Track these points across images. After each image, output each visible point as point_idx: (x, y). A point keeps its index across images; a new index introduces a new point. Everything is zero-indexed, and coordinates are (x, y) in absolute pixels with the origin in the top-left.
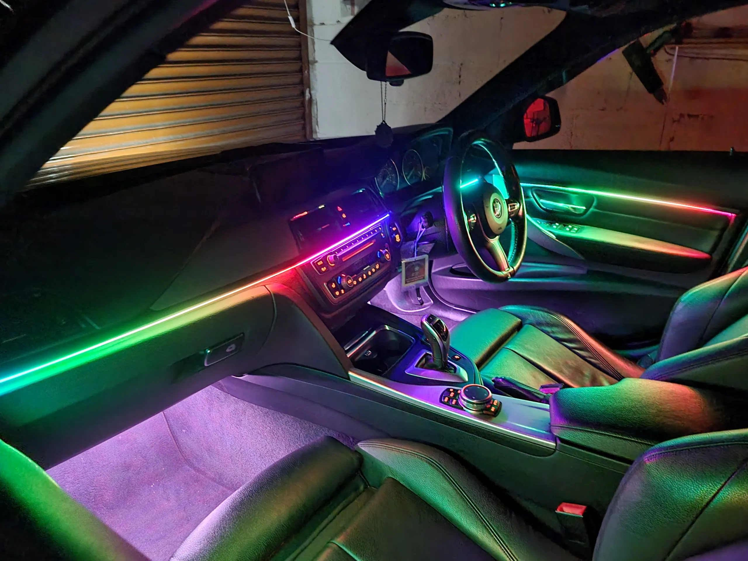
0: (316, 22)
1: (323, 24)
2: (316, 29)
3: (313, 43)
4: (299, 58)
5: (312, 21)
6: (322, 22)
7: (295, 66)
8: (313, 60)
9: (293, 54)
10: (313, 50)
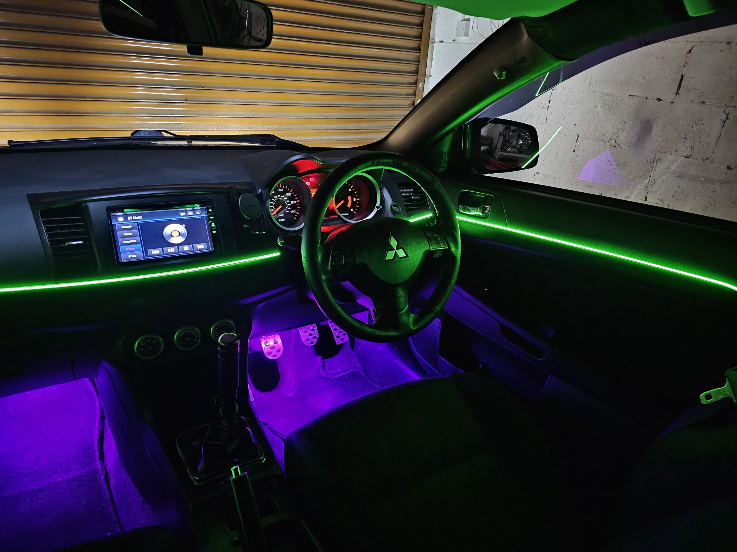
0: (437, 40)
1: (443, 41)
2: (435, 45)
3: (432, 59)
4: (416, 72)
5: (433, 39)
6: (441, 40)
7: (411, 79)
8: (429, 74)
9: (412, 68)
10: (430, 66)
